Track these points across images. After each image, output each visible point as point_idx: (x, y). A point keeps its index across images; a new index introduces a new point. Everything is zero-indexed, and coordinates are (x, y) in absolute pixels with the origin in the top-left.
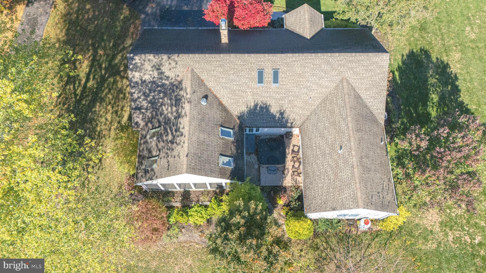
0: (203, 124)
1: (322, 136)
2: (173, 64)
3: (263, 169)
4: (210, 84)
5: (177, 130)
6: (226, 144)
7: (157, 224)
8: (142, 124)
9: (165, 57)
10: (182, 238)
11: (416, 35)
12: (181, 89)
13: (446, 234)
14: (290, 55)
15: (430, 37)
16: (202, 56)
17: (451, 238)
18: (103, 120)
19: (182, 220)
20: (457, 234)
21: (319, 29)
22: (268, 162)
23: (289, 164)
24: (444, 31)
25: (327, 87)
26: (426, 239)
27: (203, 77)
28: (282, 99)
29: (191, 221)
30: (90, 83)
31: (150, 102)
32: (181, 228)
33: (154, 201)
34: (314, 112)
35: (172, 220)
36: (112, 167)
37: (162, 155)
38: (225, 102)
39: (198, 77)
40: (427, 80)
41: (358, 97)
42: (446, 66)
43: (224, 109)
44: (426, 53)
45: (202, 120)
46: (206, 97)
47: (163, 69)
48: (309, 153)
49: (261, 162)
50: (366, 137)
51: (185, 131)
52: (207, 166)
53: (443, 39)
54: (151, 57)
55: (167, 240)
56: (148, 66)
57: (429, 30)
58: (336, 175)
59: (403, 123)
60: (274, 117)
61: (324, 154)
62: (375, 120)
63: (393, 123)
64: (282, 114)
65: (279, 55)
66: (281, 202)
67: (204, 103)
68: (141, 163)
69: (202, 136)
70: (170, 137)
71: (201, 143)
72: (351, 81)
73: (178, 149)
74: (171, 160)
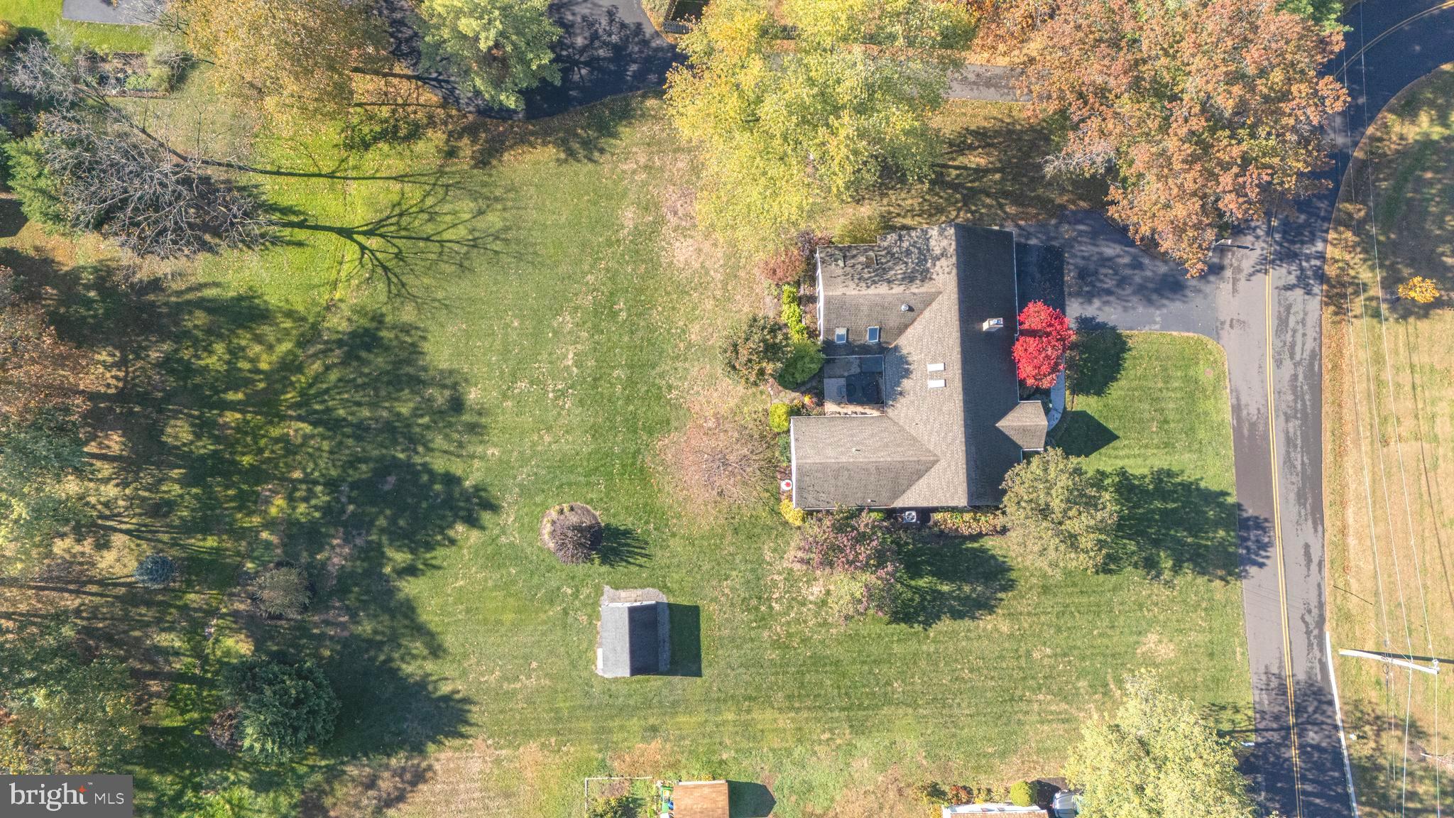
0: (879, 309)
1: (872, 435)
2: (947, 270)
3: (842, 381)
4: (927, 314)
5: (874, 282)
6: (860, 334)
7: (780, 273)
8: (886, 244)
9: (954, 260)
10: (768, 299)
11: (1034, 580)
12: (922, 281)
13: (779, 573)
14: (961, 397)
15: (1033, 597)
16: (956, 302)
17: (776, 577)
18: (903, 195)
19: (785, 298)
20: (781, 585)
21: (1020, 442)
22: (848, 385)
23: (850, 409)
24: (1043, 618)
25: (929, 441)
26: (775, 550)
27: (934, 304)
28: (915, 394)
29: (785, 307)
30: (954, 173)
31: (908, 250)
32: (778, 297)
33: (803, 266)
34: (902, 429)
35: (786, 287)
36: (843, 216)
37: (848, 269)
38: (910, 331)
39: (933, 300)
40: (967, 582)
41: (919, 475)
42: (991, 610)
43: (902, 329)
44: (1009, 586)
45: (883, 307)
46: (911, 309)
47: (943, 260)
48: (855, 423)
49: (848, 378)
50: (872, 479)
51: (872, 291)
52: (834, 316)
53: (1029, 614)
54: (953, 246)
55: (766, 284)
56: (945, 243)
57: (1043, 598)
58: (830, 444)
59: (907, 544)
60: (898, 384)
61: (852, 436)
62: (896, 494)
63: (905, 532)
64: (901, 394)
65: (960, 385)
66: (807, 400)
67: (904, 308)
68: (840, 249)
69: (865, 308)
70: (866, 276)
71: (857, 308)
72: (936, 467)
73: (852, 285)
74: (839, 280)
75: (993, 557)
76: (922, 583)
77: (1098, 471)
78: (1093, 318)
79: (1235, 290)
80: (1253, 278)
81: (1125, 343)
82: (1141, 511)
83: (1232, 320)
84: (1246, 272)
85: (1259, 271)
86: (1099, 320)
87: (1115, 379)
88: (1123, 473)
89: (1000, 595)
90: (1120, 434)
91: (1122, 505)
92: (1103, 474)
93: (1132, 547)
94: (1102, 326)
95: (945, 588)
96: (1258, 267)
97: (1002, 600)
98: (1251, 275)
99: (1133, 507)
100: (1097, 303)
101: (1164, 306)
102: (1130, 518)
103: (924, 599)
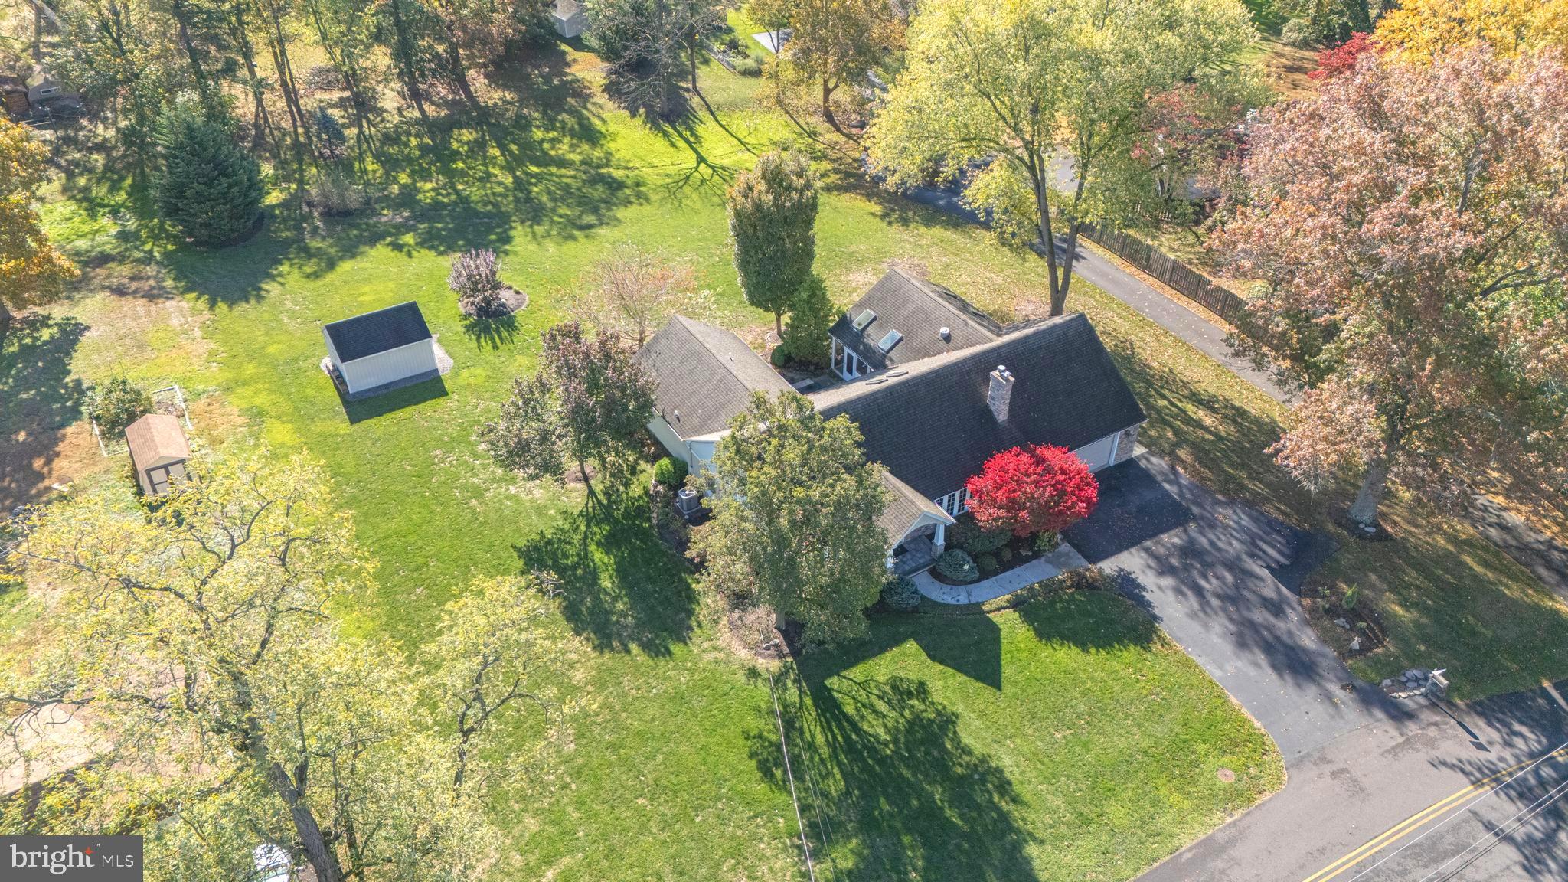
0: (922, 317)
6: (880, 331)
15: (655, 689)
39: (978, 344)
40: (632, 601)
42: (602, 645)
46: (948, 338)
52: (879, 295)
57: (662, 701)
67: (944, 330)
71: (906, 301)
75: (690, 613)
76: (598, 556)
77: (922, 684)
78: (1143, 588)
79: (1394, 751)
80: (1444, 769)
81: (1149, 640)
82: (907, 774)
83: (1343, 771)
84: (1440, 754)
85: (1463, 771)
86: (1148, 596)
87: (1083, 645)
88: (947, 721)
89: (634, 647)
90: (1008, 689)
91: (896, 741)
92: (922, 691)
93: (836, 784)
94: (1146, 605)
95: (606, 583)
96: (1468, 768)
97: (628, 651)
98: (1444, 763)
99: (902, 758)
100: (1168, 581)
101: (1257, 665)
102: (882, 761)
103: (574, 567)
